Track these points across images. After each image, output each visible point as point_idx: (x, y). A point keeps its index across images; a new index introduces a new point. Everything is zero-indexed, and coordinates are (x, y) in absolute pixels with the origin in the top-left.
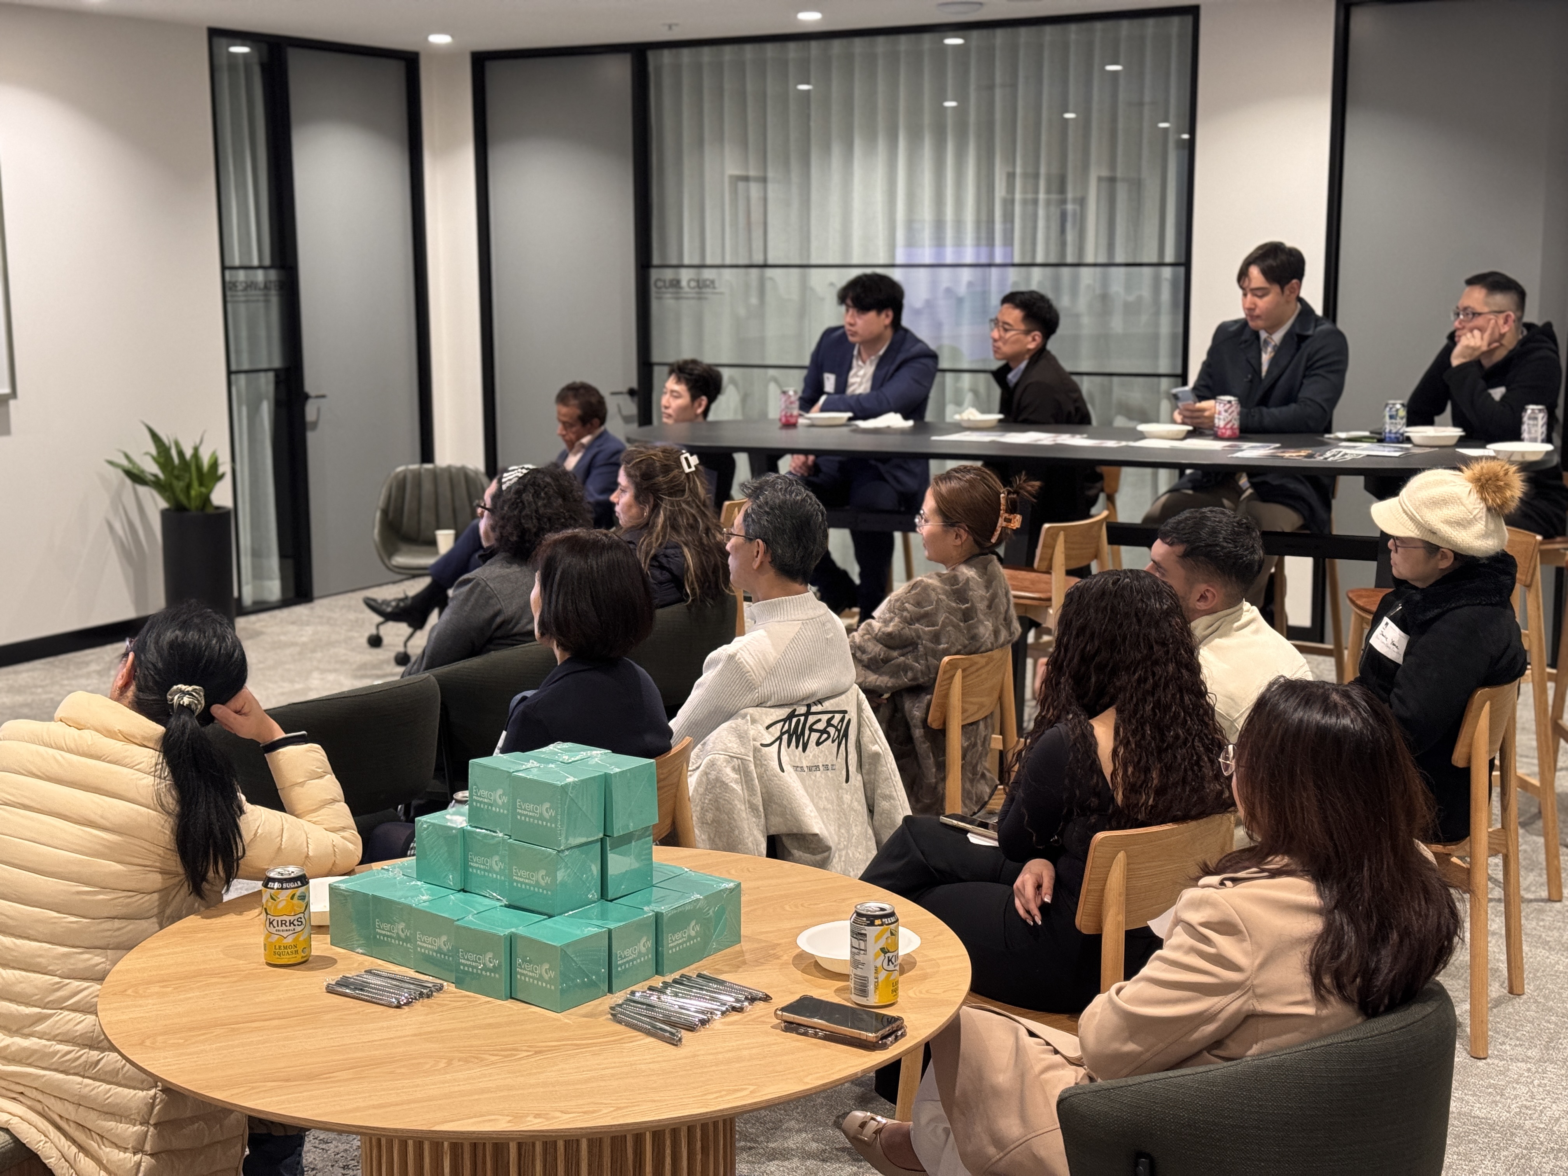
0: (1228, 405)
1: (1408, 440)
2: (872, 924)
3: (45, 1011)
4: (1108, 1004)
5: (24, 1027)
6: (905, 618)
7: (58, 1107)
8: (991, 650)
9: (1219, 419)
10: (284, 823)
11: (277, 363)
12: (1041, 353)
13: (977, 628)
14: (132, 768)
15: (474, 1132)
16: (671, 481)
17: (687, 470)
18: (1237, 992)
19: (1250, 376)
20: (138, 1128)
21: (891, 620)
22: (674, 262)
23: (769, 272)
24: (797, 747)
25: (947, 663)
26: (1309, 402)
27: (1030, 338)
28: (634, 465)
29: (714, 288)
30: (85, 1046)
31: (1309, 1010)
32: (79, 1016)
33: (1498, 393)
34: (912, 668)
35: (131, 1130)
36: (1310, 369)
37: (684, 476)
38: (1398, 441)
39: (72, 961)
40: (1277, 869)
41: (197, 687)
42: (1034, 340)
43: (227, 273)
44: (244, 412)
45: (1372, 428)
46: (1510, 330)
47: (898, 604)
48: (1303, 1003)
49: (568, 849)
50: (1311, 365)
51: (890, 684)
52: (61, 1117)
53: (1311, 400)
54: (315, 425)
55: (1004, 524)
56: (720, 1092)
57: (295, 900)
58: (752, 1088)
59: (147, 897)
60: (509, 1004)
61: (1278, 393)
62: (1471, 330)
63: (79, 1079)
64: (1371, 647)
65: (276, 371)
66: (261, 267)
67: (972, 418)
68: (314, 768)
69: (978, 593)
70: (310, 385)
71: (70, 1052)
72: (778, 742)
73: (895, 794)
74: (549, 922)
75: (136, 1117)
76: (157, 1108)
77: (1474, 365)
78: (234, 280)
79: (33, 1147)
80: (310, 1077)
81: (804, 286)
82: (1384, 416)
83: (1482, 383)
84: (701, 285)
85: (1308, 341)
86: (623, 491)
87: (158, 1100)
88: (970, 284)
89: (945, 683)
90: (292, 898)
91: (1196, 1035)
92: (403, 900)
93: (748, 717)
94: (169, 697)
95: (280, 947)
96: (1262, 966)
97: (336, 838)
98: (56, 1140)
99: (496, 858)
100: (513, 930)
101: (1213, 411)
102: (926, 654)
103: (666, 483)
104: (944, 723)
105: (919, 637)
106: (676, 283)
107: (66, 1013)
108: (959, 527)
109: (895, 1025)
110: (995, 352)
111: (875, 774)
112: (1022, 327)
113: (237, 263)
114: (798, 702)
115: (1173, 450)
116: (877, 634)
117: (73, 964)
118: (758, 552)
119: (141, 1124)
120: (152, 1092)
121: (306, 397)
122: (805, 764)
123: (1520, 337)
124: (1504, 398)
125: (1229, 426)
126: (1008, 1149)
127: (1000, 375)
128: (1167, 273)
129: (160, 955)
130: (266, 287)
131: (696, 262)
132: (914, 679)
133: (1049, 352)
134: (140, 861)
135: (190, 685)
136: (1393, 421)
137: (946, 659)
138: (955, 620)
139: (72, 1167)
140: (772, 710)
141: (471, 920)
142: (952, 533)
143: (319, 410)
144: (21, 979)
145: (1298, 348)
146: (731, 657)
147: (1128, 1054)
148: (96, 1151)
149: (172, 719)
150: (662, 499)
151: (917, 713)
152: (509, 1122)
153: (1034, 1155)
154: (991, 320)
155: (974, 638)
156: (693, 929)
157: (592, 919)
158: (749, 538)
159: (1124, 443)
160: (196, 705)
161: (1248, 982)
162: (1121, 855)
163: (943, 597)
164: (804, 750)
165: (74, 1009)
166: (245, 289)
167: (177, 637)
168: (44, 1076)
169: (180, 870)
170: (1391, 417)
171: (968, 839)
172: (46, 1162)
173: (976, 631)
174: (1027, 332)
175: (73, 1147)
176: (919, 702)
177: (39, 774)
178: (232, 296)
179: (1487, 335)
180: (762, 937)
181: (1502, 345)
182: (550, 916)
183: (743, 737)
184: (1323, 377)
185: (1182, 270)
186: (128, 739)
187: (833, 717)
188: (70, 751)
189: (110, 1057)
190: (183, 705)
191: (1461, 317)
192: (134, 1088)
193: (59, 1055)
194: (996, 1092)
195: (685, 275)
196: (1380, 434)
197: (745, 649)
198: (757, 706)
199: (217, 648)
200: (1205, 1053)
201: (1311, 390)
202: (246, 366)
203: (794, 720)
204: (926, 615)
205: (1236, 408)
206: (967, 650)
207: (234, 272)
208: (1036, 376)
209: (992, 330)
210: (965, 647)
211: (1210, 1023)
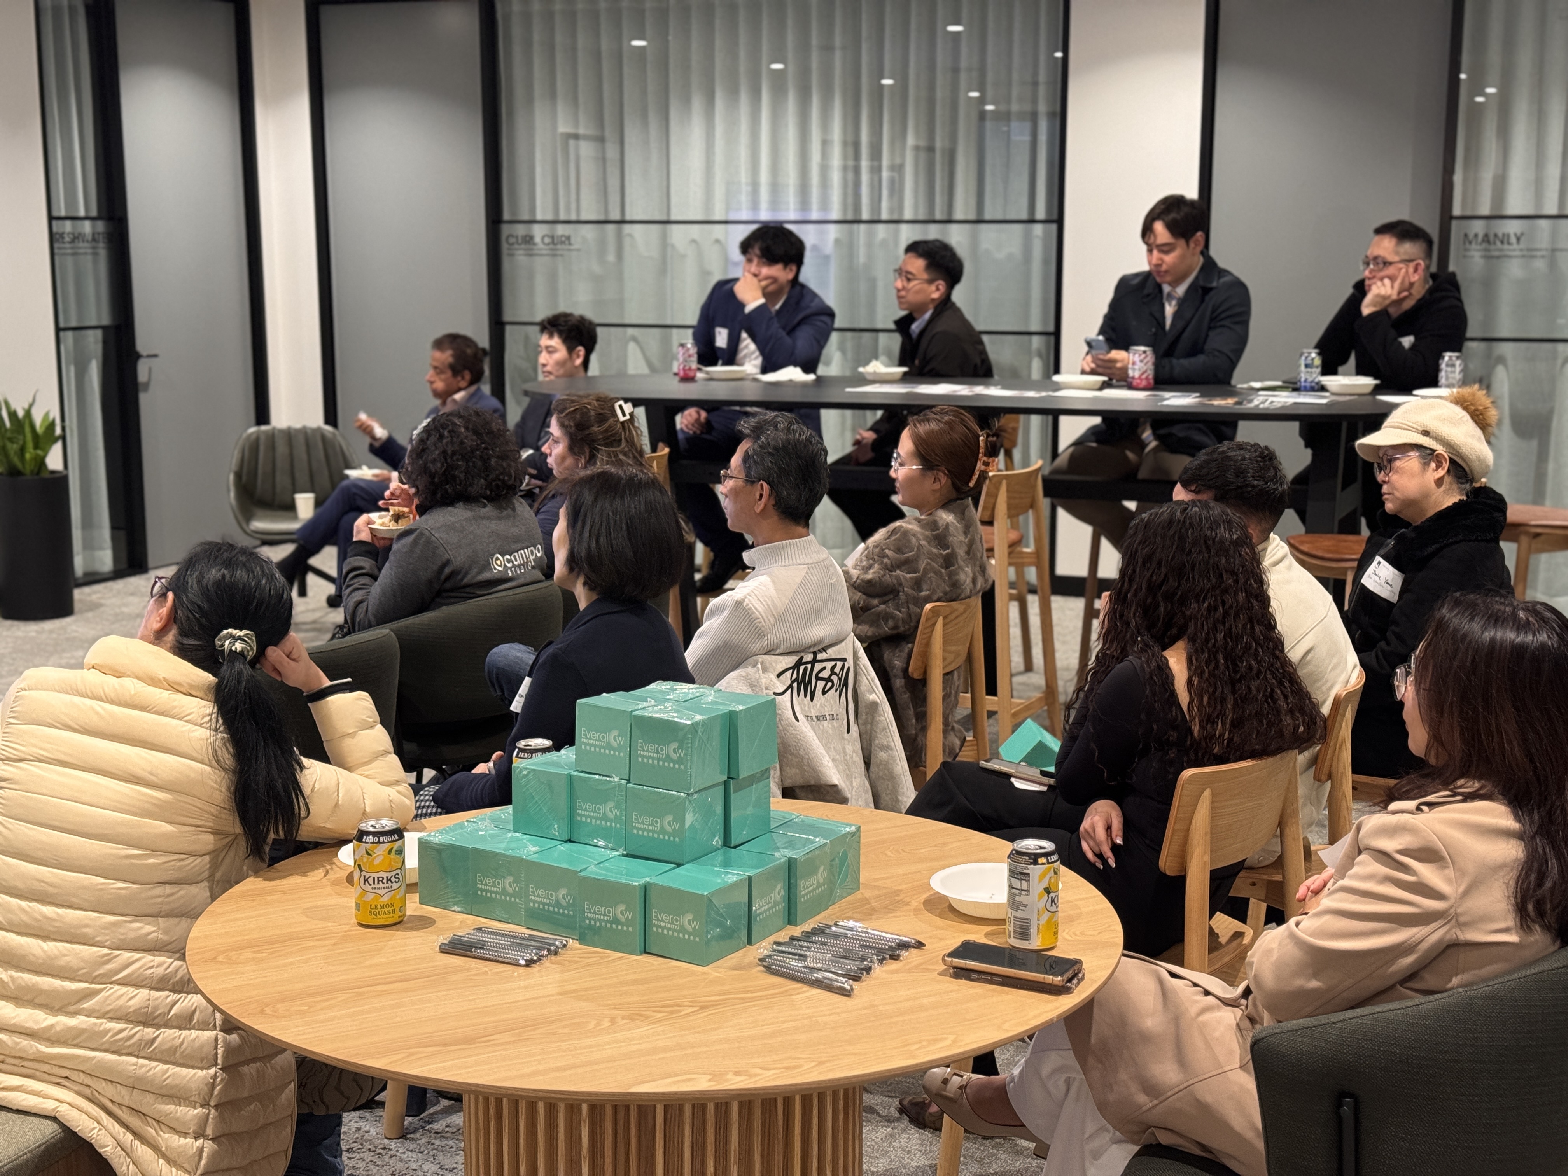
0: (1143, 356)
1: (1323, 388)
2: (1035, 863)
3: (93, 986)
4: (1288, 940)
5: (69, 1004)
6: (886, 565)
7: (109, 1090)
8: (969, 597)
9: (1134, 369)
10: (339, 776)
11: (106, 321)
12: (945, 304)
13: (958, 574)
14: (181, 719)
15: (676, 1093)
16: (606, 431)
17: (622, 419)
18: (1439, 921)
19: (1154, 330)
20: (199, 1111)
21: (870, 567)
22: (526, 217)
23: (627, 228)
24: (805, 696)
25: (930, 610)
26: (1217, 353)
27: (933, 288)
28: (567, 414)
29: (570, 244)
30: (139, 1023)
31: (1513, 938)
32: (131, 991)
33: (1407, 341)
34: (893, 617)
35: (191, 1113)
36: (1215, 321)
37: (619, 425)
38: (1312, 389)
39: (122, 930)
40: (1470, 793)
41: (248, 632)
42: (938, 289)
43: (54, 223)
44: (70, 373)
45: (1285, 378)
46: (1419, 279)
47: (877, 550)
48: (1506, 930)
49: (696, 793)
50: (1216, 317)
51: (869, 634)
52: (112, 1101)
53: (1219, 351)
54: (147, 385)
55: (983, 468)
56: (920, 1042)
57: (393, 855)
58: (952, 1037)
59: (199, 860)
60: (645, 958)
61: (1181, 346)
62: (1382, 279)
63: (133, 1060)
64: (1363, 587)
65: (103, 328)
66: (86, 218)
67: (878, 371)
68: (364, 717)
69: (958, 539)
70: (142, 344)
71: (121, 1031)
72: (789, 691)
73: (892, 744)
74: (679, 870)
75: (196, 1098)
76: (218, 1088)
77: (1381, 315)
78: (61, 231)
79: (86, 1135)
80: (469, 1041)
81: (664, 244)
82: (1300, 365)
83: (1392, 333)
84: (554, 241)
85: (1212, 293)
86: (556, 442)
87: (219, 1079)
88: (837, 241)
89: (926, 631)
90: (390, 853)
91: (1394, 968)
92: (510, 853)
93: (759, 665)
94: (218, 643)
95: (376, 907)
96: (1466, 893)
97: (391, 793)
98: (110, 1126)
99: (611, 804)
100: (648, 879)
101: (1126, 362)
102: (907, 602)
103: (601, 433)
104: (925, 673)
105: (901, 584)
106: (529, 239)
107: (117, 987)
108: (939, 470)
109: (1076, 968)
110: (900, 303)
111: (872, 724)
112: (925, 276)
113: (63, 213)
114: (805, 650)
115: (1095, 399)
116: (855, 582)
117: (123, 934)
118: (761, 496)
119: (202, 1106)
120: (213, 1071)
121: (138, 356)
122: (813, 713)
123: (1427, 287)
124: (1414, 347)
125: (1144, 376)
126: (1164, 1097)
127: (903, 325)
128: (1038, 229)
129: (236, 920)
130: (94, 240)
131: (549, 217)
132: (896, 627)
133: (953, 304)
134: (191, 821)
135: (241, 630)
136: (1309, 370)
137: (928, 606)
138: (936, 566)
139: (129, 1156)
140: (781, 658)
141: (593, 871)
142: (930, 476)
143: (150, 370)
144: (66, 952)
145: (1203, 301)
146: (739, 604)
147: (1314, 991)
148: (154, 1137)
149: (225, 668)
150: (598, 450)
151: (898, 663)
152: (710, 1080)
153: (1197, 1100)
154: (896, 271)
155: (955, 585)
156: (821, 875)
157: (716, 866)
158: (750, 480)
159: (1044, 394)
160: (248, 651)
161: (1452, 911)
162: (1207, 793)
163: (923, 543)
164: (812, 699)
165: (124, 983)
166: (73, 241)
167: (224, 576)
168: (94, 1058)
169: (238, 829)
170: (1307, 366)
171: (1012, 784)
172: (101, 1151)
173: (957, 577)
174: (930, 282)
175: (128, 1134)
176: (900, 651)
177: (77, 727)
178: (59, 248)
179: (1397, 285)
180: (880, 883)
181: (1411, 294)
182: (679, 865)
183: (755, 686)
184: (1230, 328)
185: (1054, 227)
186: (173, 687)
187: (835, 666)
188: (112, 702)
189: (166, 1034)
190: (235, 652)
191: (1372, 266)
192: (193, 1067)
193: (110, 1035)
194: (1146, 1038)
195: (538, 232)
196: (1295, 383)
197: (753, 595)
198: (765, 654)
199: (267, 588)
200: (1398, 986)
201: (1217, 340)
202: (74, 324)
203: (802, 668)
204: (907, 562)
205: (1150, 358)
206: (948, 596)
207: (60, 222)
208: (941, 326)
209: (896, 280)
210: (946, 594)
211: (1410, 954)
